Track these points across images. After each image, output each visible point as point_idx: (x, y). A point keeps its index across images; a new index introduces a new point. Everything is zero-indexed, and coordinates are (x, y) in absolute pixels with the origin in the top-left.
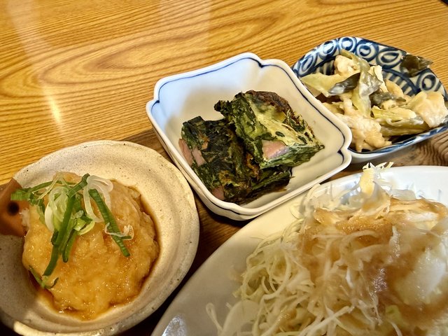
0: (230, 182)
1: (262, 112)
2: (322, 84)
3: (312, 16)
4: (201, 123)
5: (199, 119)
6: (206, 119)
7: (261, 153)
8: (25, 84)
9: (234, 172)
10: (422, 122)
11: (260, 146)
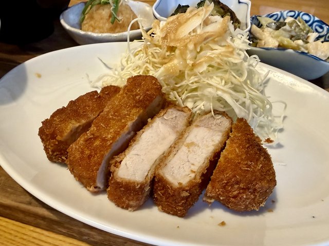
2: (266, 20)
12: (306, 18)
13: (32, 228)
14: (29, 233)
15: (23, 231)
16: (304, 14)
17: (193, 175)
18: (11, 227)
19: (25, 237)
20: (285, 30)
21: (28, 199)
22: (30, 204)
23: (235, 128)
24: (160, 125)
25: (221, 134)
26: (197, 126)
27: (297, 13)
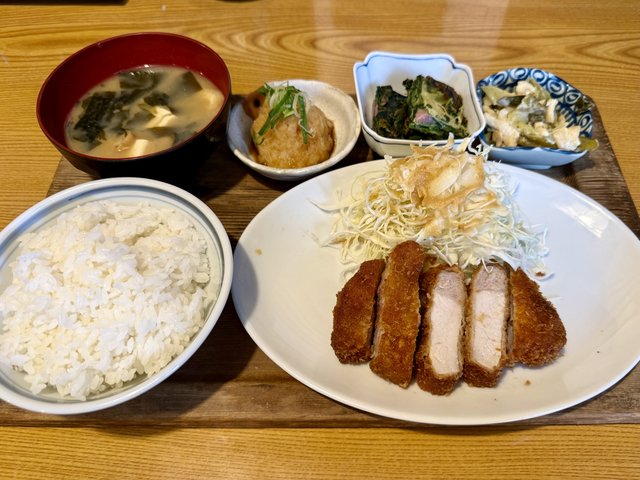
0: (385, 127)
1: (429, 92)
2: (495, 94)
3: (562, 60)
4: (389, 90)
5: (390, 87)
6: (394, 89)
7: (414, 116)
8: (299, 43)
9: (392, 124)
10: (553, 143)
11: (415, 112)
12: (539, 75)
13: (340, 430)
14: (341, 436)
15: (333, 436)
16: (536, 71)
17: (499, 353)
18: (318, 435)
19: (339, 441)
20: (522, 110)
21: (341, 408)
22: (345, 413)
23: (514, 282)
24: (441, 298)
25: (503, 294)
26: (478, 291)
27: (527, 71)
